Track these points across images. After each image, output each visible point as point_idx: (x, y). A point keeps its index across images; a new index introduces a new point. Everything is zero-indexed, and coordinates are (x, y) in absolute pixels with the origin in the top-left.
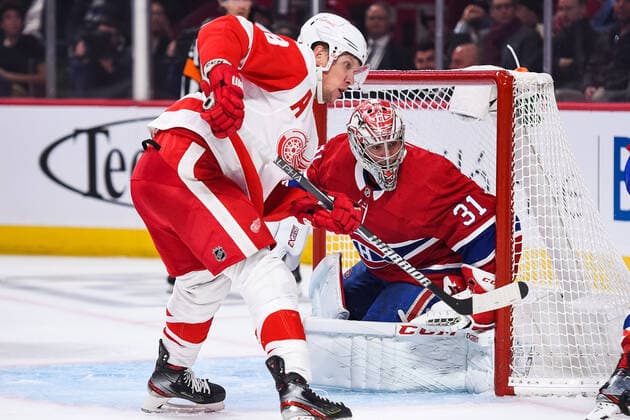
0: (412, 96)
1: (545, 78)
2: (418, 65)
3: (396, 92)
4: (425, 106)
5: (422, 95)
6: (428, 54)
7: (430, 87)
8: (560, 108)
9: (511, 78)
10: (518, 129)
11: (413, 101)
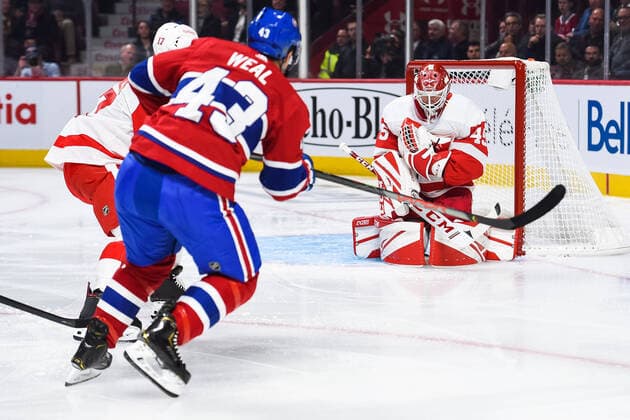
0: (465, 76)
1: (545, 65)
2: (469, 54)
3: (456, 73)
4: (473, 82)
5: (471, 75)
6: (476, 48)
7: (471, 71)
8: (554, 83)
9: (524, 65)
10: (528, 95)
11: (466, 79)
